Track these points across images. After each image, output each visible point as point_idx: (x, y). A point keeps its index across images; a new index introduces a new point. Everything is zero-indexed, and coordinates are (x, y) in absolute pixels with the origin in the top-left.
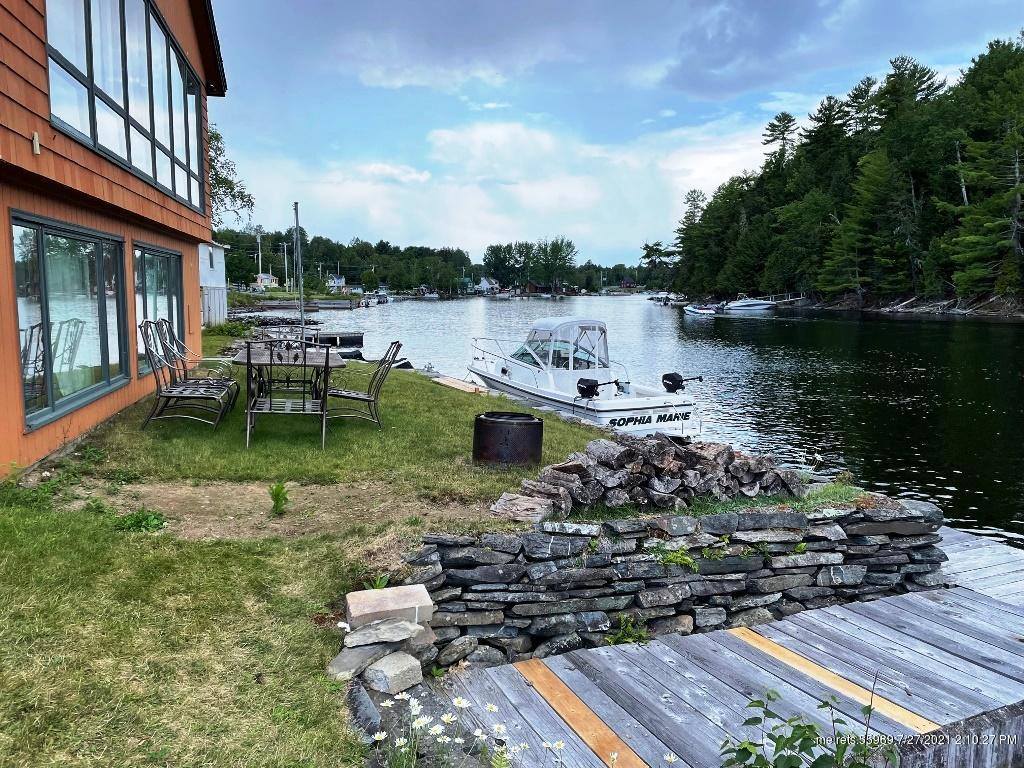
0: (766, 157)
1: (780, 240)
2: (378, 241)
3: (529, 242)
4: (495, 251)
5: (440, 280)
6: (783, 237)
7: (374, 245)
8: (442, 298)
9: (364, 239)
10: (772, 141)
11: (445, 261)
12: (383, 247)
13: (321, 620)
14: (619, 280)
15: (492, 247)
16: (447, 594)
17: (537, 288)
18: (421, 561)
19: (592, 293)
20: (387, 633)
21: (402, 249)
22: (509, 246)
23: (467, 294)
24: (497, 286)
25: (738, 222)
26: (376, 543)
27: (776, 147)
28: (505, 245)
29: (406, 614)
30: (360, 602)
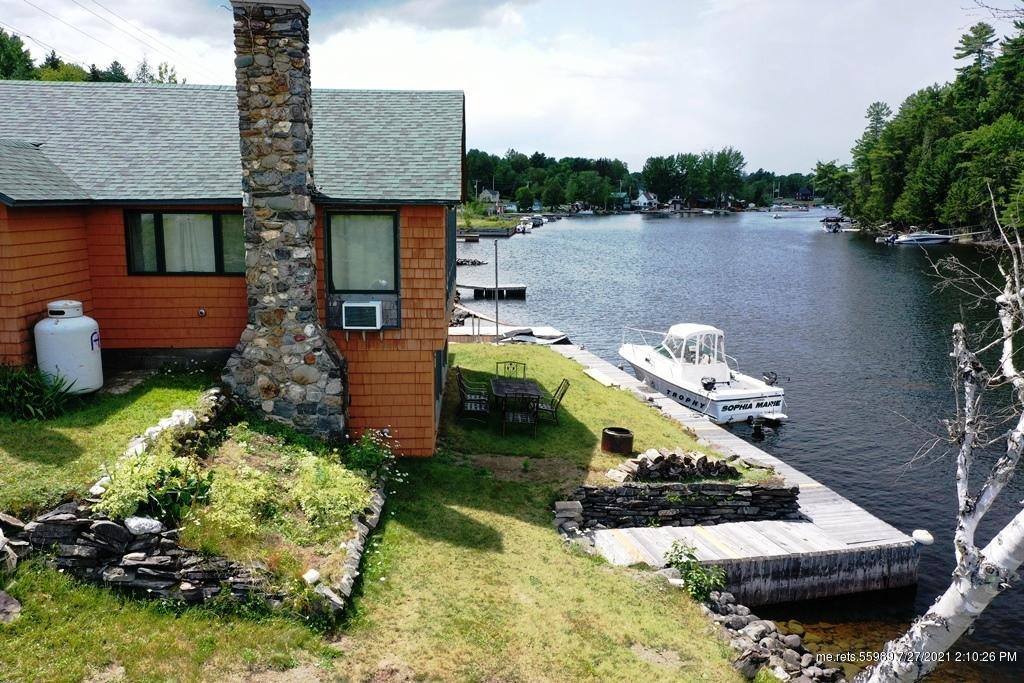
0: (957, 73)
1: (966, 169)
2: (533, 153)
3: (694, 154)
4: (655, 163)
5: (596, 195)
6: (969, 164)
7: (529, 157)
8: (596, 215)
9: (520, 150)
10: (965, 55)
11: (602, 175)
12: (538, 159)
13: (548, 509)
14: (795, 190)
15: (652, 159)
16: (586, 505)
17: (699, 202)
18: (578, 493)
19: (762, 209)
20: (568, 515)
21: (557, 160)
22: (671, 158)
23: (624, 209)
24: (655, 201)
25: (921, 143)
26: (563, 486)
27: (970, 60)
28: (666, 157)
29: (574, 510)
30: (560, 505)
